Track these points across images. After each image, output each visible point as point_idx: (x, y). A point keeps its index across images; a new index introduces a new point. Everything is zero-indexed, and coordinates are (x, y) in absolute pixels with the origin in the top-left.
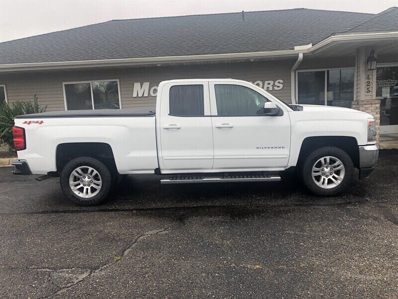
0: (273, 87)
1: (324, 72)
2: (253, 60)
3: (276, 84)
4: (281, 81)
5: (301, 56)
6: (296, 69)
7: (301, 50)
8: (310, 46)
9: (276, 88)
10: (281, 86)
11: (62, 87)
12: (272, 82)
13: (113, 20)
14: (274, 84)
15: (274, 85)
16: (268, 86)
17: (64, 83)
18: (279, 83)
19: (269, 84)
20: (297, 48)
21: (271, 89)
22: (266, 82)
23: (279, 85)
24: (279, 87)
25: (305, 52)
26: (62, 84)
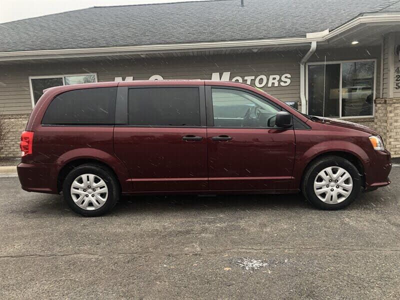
0: (279, 83)
1: (339, 64)
2: (256, 50)
3: (283, 78)
4: (289, 76)
5: (314, 46)
7: (314, 38)
8: (326, 32)
9: (282, 84)
10: (289, 81)
11: (28, 83)
12: (278, 77)
13: (95, 7)
14: (280, 78)
15: (280, 81)
17: (31, 78)
18: (286, 77)
19: (274, 79)
20: (310, 36)
21: (276, 85)
22: (271, 77)
23: (286, 79)
24: (286, 82)
25: (319, 40)
26: (28, 79)
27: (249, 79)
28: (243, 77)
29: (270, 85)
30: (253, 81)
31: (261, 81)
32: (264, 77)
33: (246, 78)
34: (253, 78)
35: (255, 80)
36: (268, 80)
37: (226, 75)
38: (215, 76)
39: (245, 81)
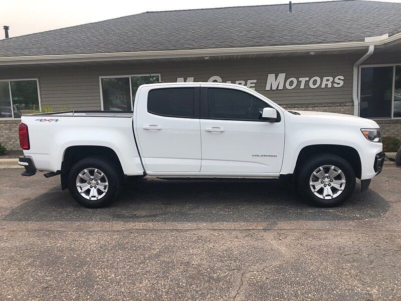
0: (332, 84)
1: (393, 67)
2: (312, 53)
3: (336, 80)
4: (342, 78)
5: (371, 49)
6: (362, 64)
7: (372, 42)
8: (386, 36)
9: (335, 85)
10: (342, 83)
11: (98, 82)
12: (331, 79)
13: (147, 12)
14: (334, 80)
15: (333, 82)
16: (327, 83)
17: (100, 78)
18: (339, 79)
19: (328, 80)
20: (367, 40)
21: (330, 86)
22: (325, 79)
23: (339, 81)
24: (339, 84)
25: (377, 44)
26: (98, 78)
27: (303, 80)
28: (297, 79)
29: (323, 86)
30: (307, 82)
31: (315, 82)
32: (318, 79)
33: (300, 79)
34: (307, 79)
35: (309, 81)
36: (322, 81)
37: (282, 76)
38: (271, 77)
39: (299, 83)
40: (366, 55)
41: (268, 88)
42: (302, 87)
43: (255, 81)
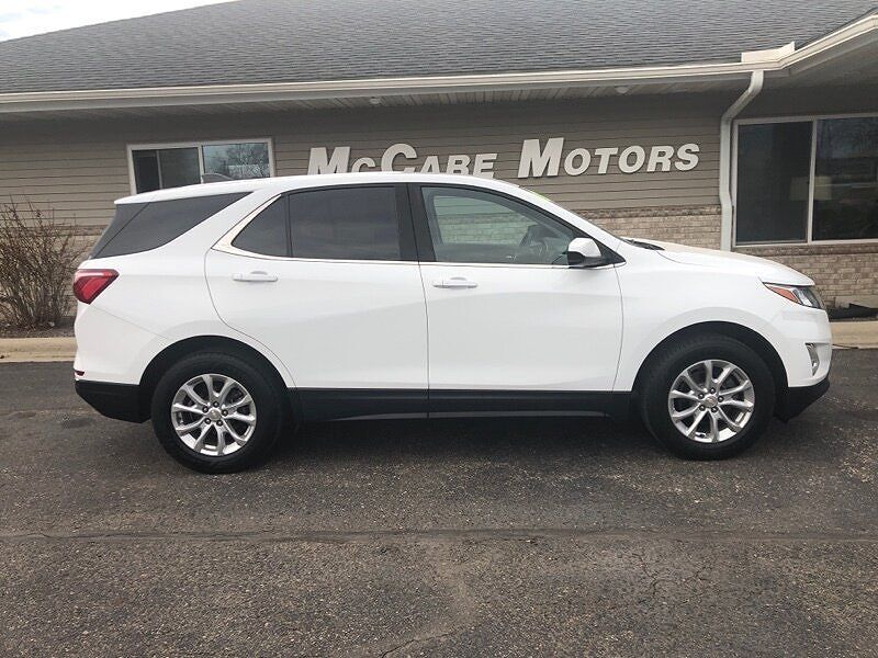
0: (673, 163)
1: (810, 123)
2: (622, 91)
3: (681, 153)
4: (695, 148)
5: (757, 80)
6: (737, 117)
7: (759, 63)
8: (789, 49)
9: (680, 166)
10: (694, 160)
11: (126, 158)
12: (669, 150)
14: (675, 154)
15: (674, 158)
17: (131, 148)
18: (688, 151)
19: (662, 154)
20: (748, 58)
21: (666, 167)
22: (655, 150)
23: (689, 154)
24: (689, 162)
25: (770, 68)
26: (125, 150)
27: (605, 153)
28: (592, 150)
29: (651, 168)
30: (614, 159)
31: (632, 158)
32: (640, 151)
33: (598, 152)
34: (614, 151)
35: (618, 156)
36: (648, 156)
37: (555, 145)
38: (530, 147)
39: (596, 159)
40: (745, 95)
41: (523, 172)
42: (603, 169)
43: (493, 156)
